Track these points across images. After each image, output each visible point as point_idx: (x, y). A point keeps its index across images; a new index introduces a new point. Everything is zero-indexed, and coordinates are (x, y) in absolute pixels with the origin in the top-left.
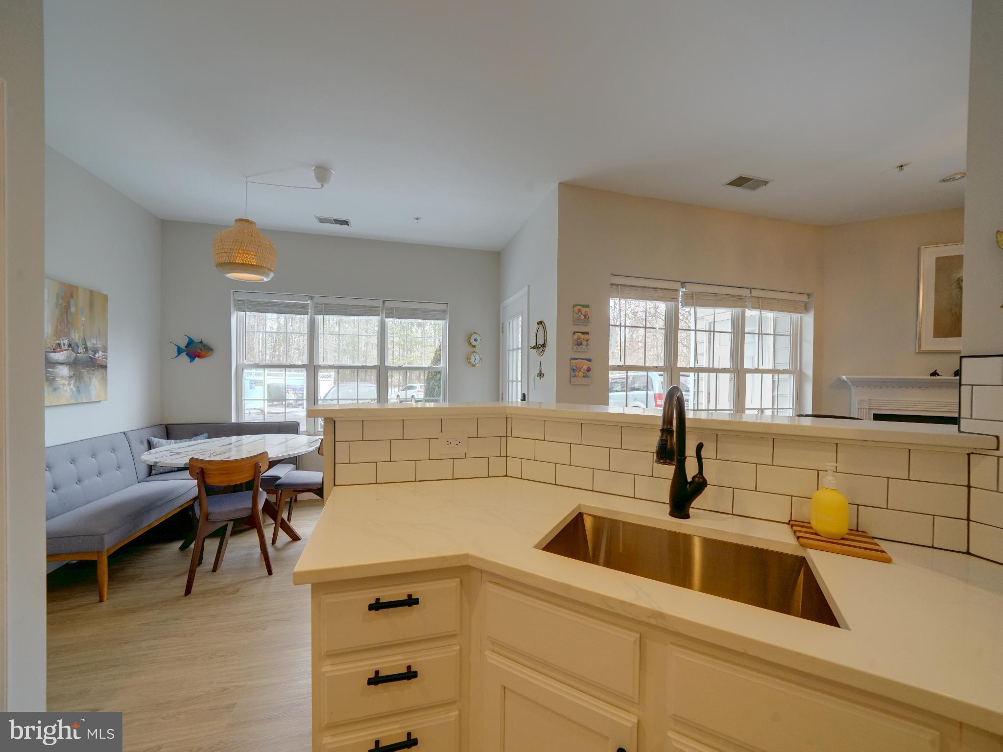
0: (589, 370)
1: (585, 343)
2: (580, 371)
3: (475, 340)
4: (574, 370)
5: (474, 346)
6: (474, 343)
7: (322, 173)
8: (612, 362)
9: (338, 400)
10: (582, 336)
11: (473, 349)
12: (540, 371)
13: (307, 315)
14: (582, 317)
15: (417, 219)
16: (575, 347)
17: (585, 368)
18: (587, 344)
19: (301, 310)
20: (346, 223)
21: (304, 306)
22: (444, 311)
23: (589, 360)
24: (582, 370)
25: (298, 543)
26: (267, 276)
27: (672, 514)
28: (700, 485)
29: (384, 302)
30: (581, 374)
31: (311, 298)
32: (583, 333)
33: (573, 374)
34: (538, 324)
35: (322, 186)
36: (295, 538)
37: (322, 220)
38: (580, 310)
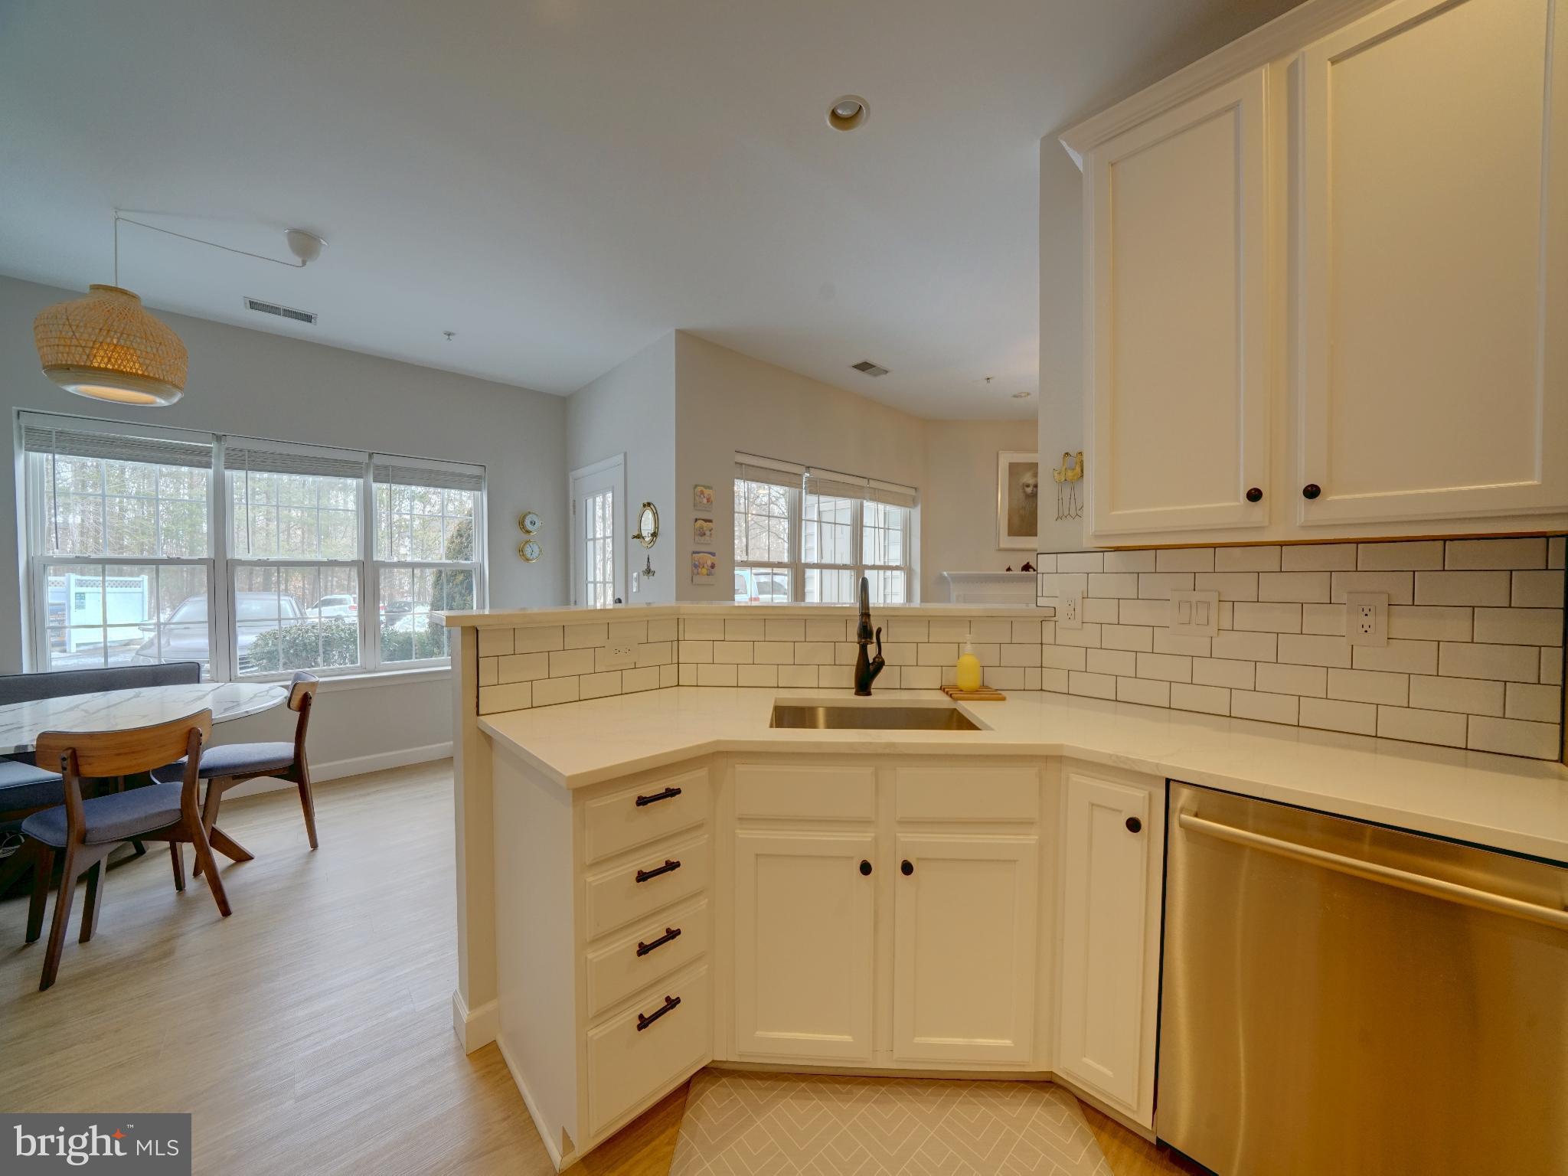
0: (713, 566)
1: (708, 533)
2: (703, 567)
3: (531, 522)
4: (696, 566)
5: (528, 532)
6: (529, 526)
7: (305, 243)
8: (738, 558)
9: (279, 620)
10: (705, 524)
11: (526, 537)
12: (648, 567)
13: (210, 468)
14: (705, 501)
15: (449, 335)
16: (697, 538)
17: (709, 563)
18: (711, 534)
19: (198, 458)
20: (308, 318)
21: (207, 452)
22: (479, 477)
23: (713, 554)
24: (705, 566)
25: (249, 865)
26: (167, 395)
27: (857, 693)
28: (879, 664)
29: (371, 455)
30: (704, 571)
31: (219, 439)
32: (706, 521)
33: (695, 571)
34: (644, 506)
35: (304, 263)
36: (241, 857)
37: (254, 305)
38: (702, 493)
